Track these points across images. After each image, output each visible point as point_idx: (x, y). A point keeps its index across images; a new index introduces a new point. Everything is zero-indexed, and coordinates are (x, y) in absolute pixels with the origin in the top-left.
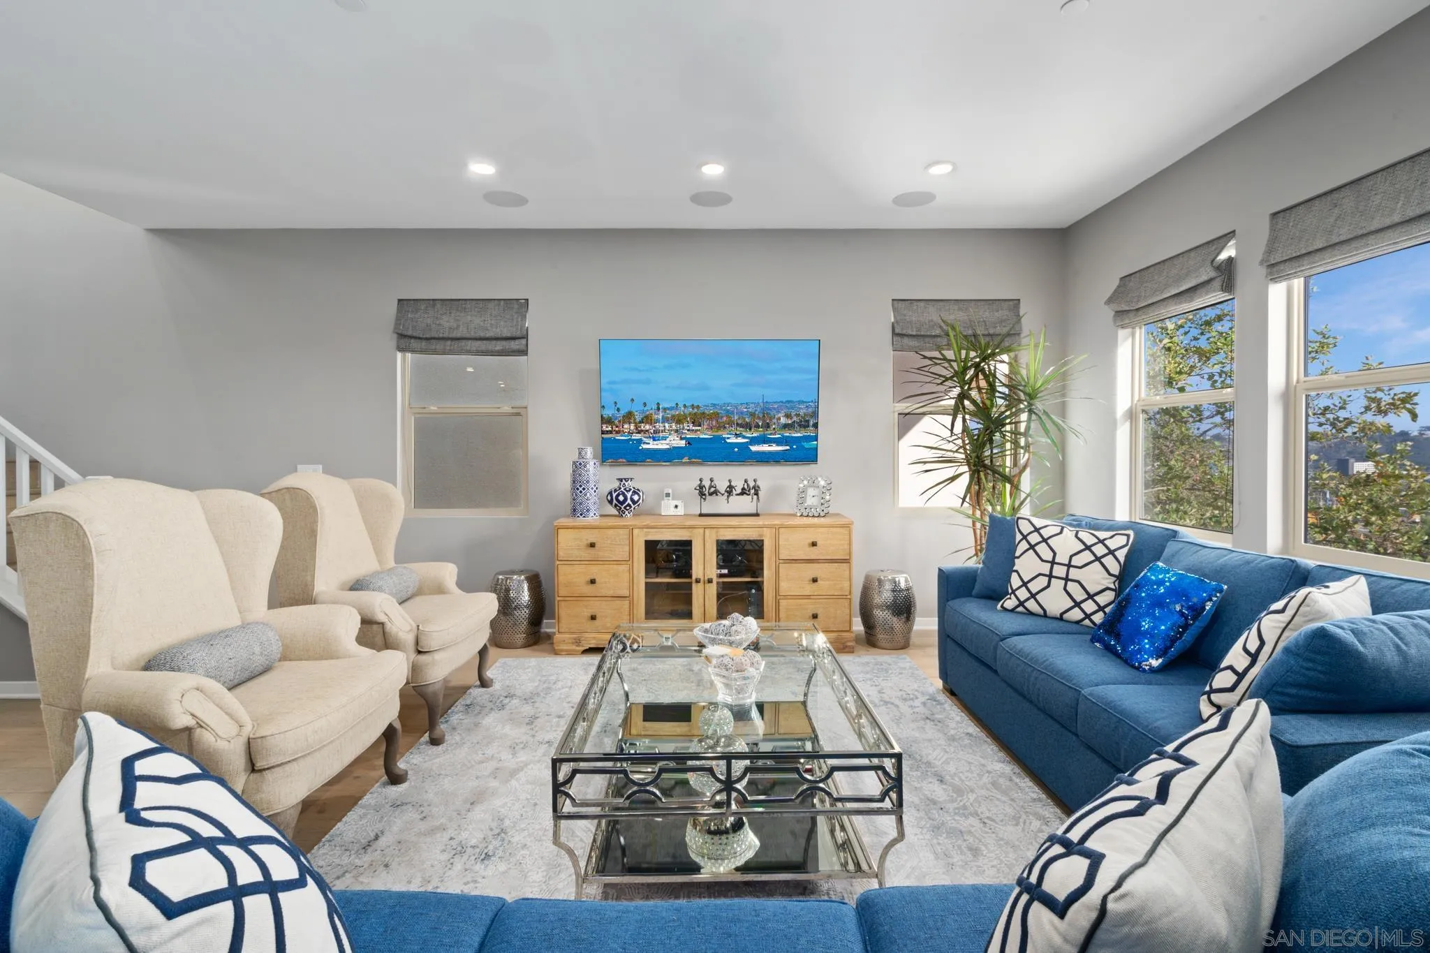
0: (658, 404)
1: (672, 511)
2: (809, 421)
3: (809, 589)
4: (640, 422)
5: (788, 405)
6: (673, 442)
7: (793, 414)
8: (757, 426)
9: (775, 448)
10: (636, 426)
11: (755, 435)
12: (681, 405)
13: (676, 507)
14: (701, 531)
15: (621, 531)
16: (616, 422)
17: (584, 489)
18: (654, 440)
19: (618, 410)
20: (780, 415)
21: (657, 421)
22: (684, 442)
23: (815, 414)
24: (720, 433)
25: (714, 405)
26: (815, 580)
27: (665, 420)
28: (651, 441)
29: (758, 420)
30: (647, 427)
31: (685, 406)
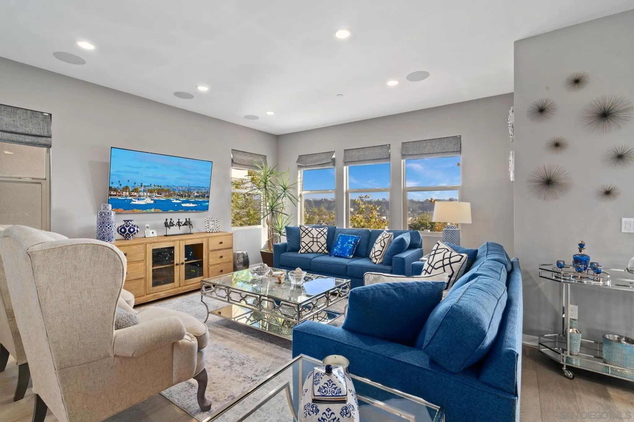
0: (142, 184)
1: (151, 235)
2: (206, 195)
3: (219, 261)
4: (132, 191)
5: (198, 188)
6: (147, 201)
7: (200, 192)
8: (185, 196)
9: (192, 205)
10: (129, 193)
11: (184, 199)
12: (153, 185)
13: (153, 233)
14: (178, 242)
15: (140, 246)
16: (119, 191)
17: (110, 226)
18: (138, 200)
19: (121, 185)
20: (195, 192)
21: (141, 191)
22: (153, 201)
23: (208, 192)
24: (169, 198)
25: (168, 186)
26: (221, 257)
27: (144, 191)
28: (137, 200)
29: (186, 193)
30: (135, 194)
31: (155, 186)
